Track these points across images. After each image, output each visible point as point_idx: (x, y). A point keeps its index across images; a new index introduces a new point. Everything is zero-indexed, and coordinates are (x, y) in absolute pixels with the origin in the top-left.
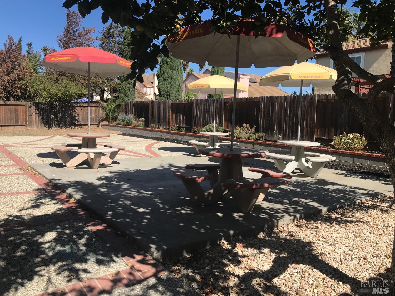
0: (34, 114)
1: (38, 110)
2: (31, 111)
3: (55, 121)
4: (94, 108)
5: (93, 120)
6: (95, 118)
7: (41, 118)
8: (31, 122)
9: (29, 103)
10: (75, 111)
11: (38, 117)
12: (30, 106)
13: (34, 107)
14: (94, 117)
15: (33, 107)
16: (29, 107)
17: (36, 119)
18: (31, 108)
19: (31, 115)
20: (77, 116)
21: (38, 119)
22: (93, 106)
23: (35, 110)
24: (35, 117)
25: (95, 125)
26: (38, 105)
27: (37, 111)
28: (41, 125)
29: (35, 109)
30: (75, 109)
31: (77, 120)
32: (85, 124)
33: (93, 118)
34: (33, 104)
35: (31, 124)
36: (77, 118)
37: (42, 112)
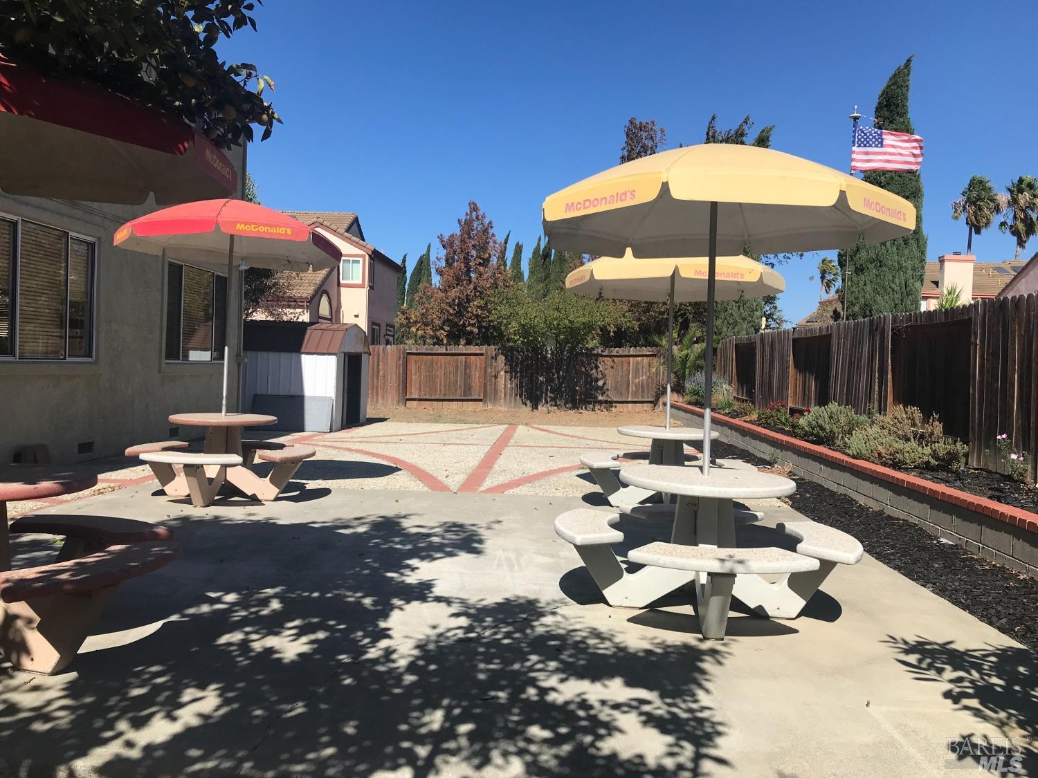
0: (502, 373)
1: (511, 366)
2: (495, 368)
3: (547, 390)
4: (646, 360)
5: (643, 391)
6: (648, 385)
7: (515, 381)
8: (496, 391)
9: (491, 349)
10: (597, 367)
11: (509, 382)
12: (494, 355)
13: (504, 358)
14: (645, 383)
15: (501, 358)
16: (493, 358)
17: (505, 385)
18: (496, 359)
19: (496, 377)
20: (602, 379)
21: (509, 386)
22: (645, 353)
23: (504, 365)
24: (504, 381)
25: (646, 404)
26: (512, 354)
27: (508, 368)
28: (515, 400)
29: (504, 361)
30: (597, 361)
31: (601, 388)
32: (619, 400)
33: (642, 384)
34: (500, 351)
35: (494, 396)
36: (600, 383)
37: (518, 370)
